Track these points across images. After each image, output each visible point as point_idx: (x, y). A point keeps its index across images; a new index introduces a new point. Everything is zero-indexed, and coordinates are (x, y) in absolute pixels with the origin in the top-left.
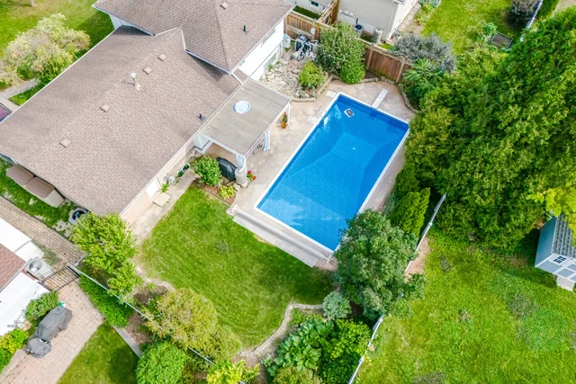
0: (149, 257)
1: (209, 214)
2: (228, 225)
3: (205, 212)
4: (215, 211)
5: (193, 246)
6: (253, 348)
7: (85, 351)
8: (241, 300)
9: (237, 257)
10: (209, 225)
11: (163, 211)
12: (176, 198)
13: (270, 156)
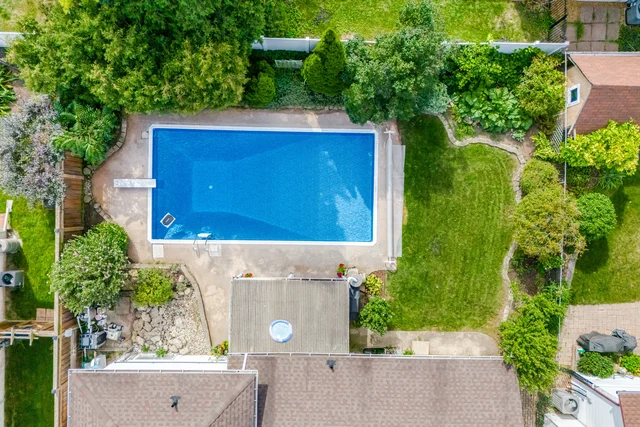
0: (487, 312)
1: (410, 286)
2: (410, 258)
3: (409, 292)
4: (401, 283)
5: (452, 277)
6: (513, 156)
7: (600, 300)
8: (477, 194)
9: (438, 225)
10: (421, 277)
11: (432, 336)
12: (410, 334)
13: (298, 268)
